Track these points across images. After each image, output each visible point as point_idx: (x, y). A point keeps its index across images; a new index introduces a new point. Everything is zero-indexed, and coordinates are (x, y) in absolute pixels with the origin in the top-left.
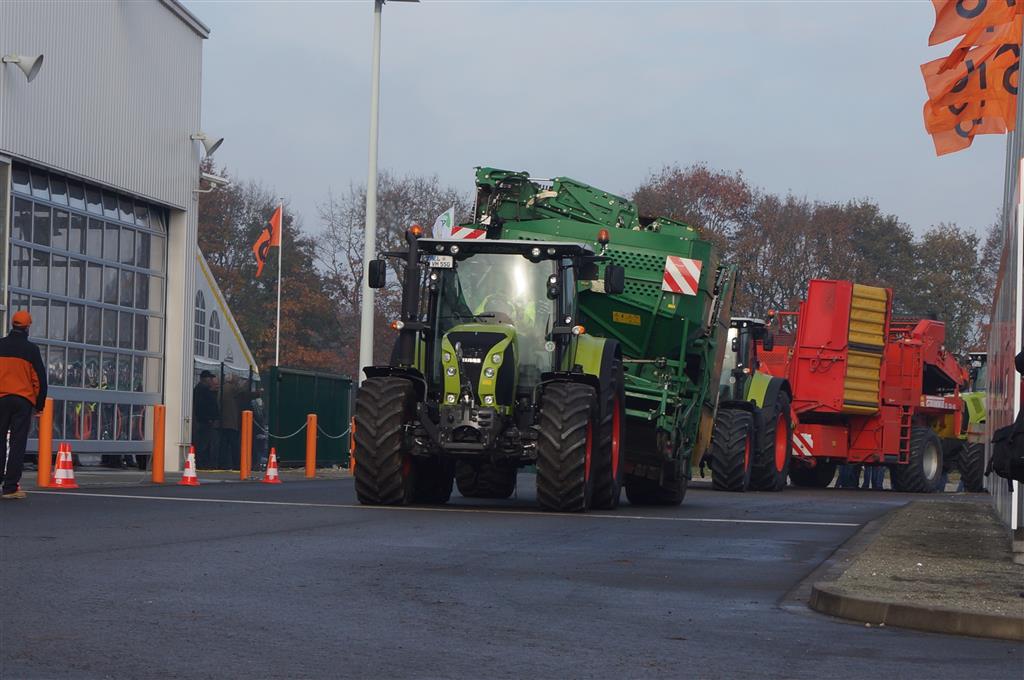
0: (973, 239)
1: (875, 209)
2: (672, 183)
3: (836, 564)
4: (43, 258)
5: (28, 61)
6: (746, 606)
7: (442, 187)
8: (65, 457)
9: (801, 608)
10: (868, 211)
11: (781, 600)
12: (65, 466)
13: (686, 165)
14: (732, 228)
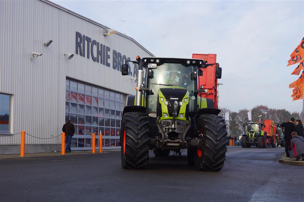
0: (298, 113)
1: (285, 110)
2: (258, 107)
3: (282, 156)
6: (270, 162)
7: (227, 109)
9: (278, 162)
10: (284, 110)
11: (275, 161)
13: (259, 105)
14: (266, 113)
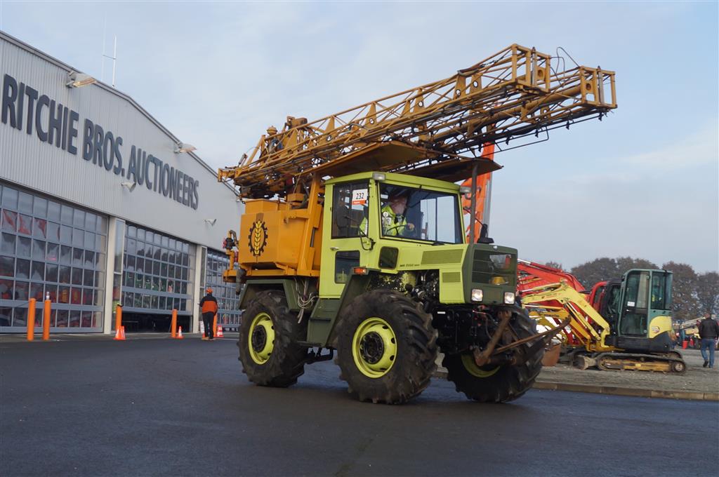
4: (215, 274)
5: (212, 221)
8: (220, 329)
12: (220, 331)
